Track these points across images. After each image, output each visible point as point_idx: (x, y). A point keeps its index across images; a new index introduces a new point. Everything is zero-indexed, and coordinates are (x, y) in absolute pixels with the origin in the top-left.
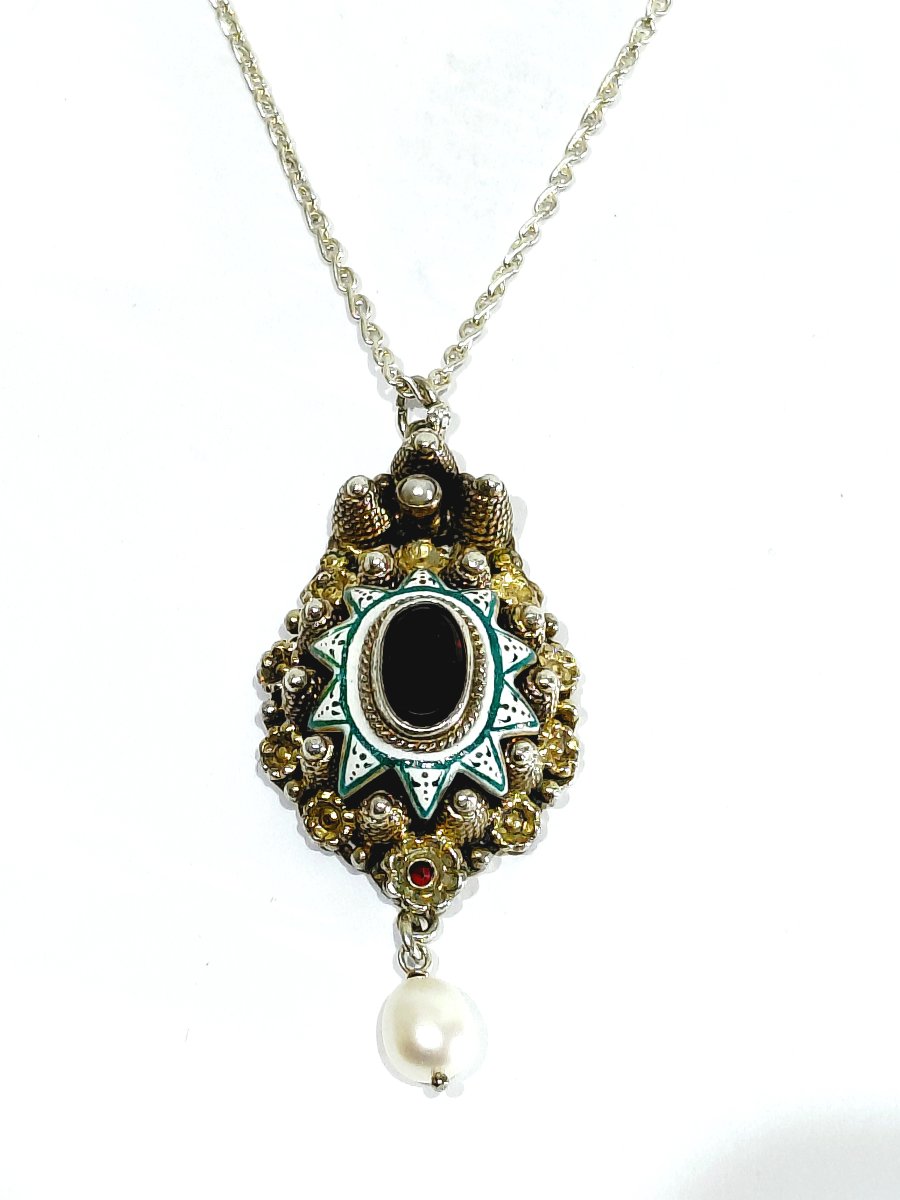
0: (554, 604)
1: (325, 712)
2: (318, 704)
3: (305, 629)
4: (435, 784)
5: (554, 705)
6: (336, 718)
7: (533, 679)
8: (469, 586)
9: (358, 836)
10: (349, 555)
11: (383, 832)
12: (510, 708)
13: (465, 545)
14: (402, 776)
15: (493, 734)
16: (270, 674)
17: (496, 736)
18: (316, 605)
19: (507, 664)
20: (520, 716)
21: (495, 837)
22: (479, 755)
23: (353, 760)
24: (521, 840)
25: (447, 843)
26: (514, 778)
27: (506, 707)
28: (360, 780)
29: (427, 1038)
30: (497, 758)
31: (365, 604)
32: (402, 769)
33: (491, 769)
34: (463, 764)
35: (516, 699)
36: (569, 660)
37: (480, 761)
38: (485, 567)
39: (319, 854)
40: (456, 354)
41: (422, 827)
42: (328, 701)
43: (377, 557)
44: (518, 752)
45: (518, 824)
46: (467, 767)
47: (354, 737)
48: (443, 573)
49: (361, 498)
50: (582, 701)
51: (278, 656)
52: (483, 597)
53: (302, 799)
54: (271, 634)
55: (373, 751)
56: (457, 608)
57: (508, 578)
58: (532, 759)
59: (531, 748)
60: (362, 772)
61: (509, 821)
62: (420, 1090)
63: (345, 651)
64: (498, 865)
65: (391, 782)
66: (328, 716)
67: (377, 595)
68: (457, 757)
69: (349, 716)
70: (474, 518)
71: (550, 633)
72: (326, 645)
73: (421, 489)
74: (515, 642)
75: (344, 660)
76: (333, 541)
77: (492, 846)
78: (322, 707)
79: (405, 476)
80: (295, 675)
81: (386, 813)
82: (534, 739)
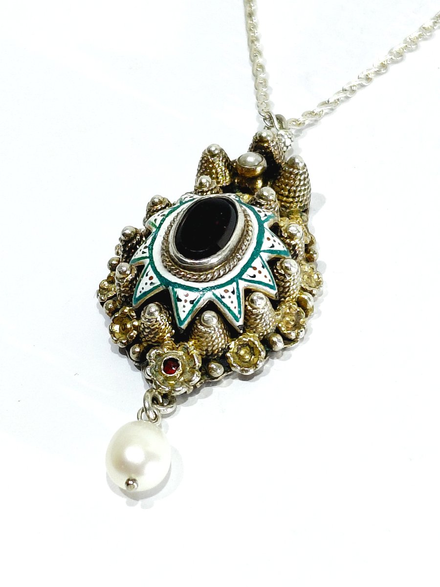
1: (139, 253)
4: (192, 302)
6: (144, 255)
7: (282, 263)
8: (259, 205)
11: (153, 332)
12: (257, 271)
14: (172, 294)
15: (240, 281)
17: (243, 285)
19: (266, 248)
20: (263, 278)
21: (228, 358)
22: (226, 291)
23: (145, 279)
25: (195, 353)
26: (249, 318)
27: (255, 268)
28: (146, 293)
30: (238, 297)
32: (173, 289)
33: (232, 302)
34: (214, 294)
35: (263, 267)
37: (226, 295)
42: (142, 247)
44: (255, 298)
45: (247, 357)
46: (217, 297)
47: (150, 266)
52: (264, 212)
53: (112, 313)
55: (159, 276)
56: (243, 209)
59: (264, 298)
60: (148, 288)
61: (242, 352)
63: (163, 220)
66: (140, 255)
68: (211, 289)
69: (151, 254)
71: (310, 258)
72: (154, 217)
74: (276, 239)
75: (160, 224)
78: (139, 249)
81: (157, 318)
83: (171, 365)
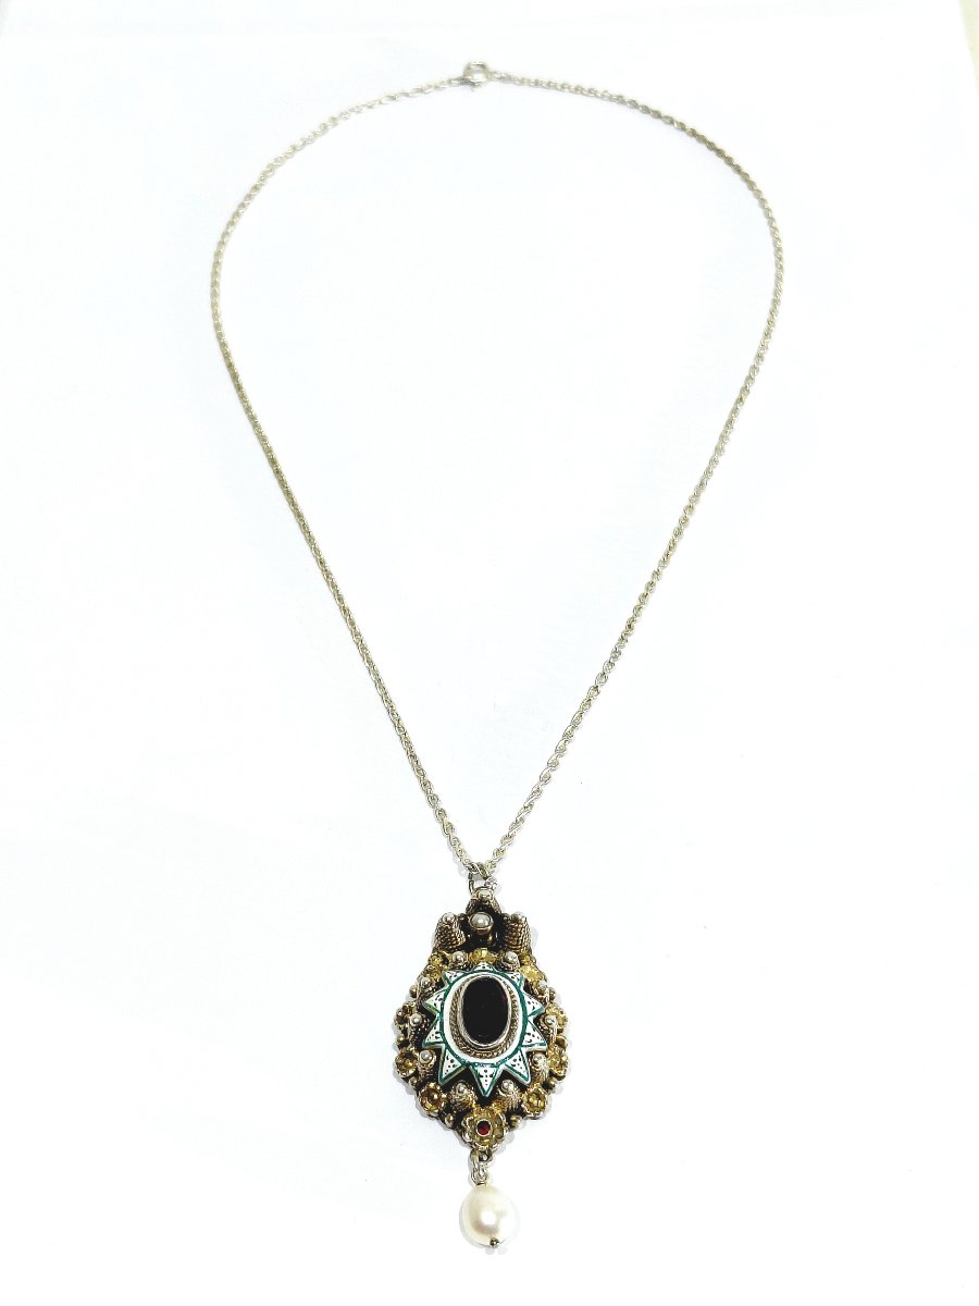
0: (554, 982)
1: (431, 1037)
2: (428, 1033)
3: (421, 995)
4: (491, 1076)
5: (554, 1036)
6: (438, 1040)
7: (544, 1020)
8: (508, 970)
9: (449, 1109)
10: (444, 956)
11: (463, 1104)
12: (531, 1035)
13: (505, 951)
14: (473, 1072)
15: (522, 1049)
16: (401, 1020)
17: (524, 1050)
18: (427, 980)
19: (529, 1011)
20: (535, 1039)
21: (523, 1109)
22: (515, 1060)
23: (447, 1063)
24: (537, 1112)
25: (498, 1112)
26: (534, 1074)
27: (529, 1034)
28: (451, 1075)
29: (487, 1219)
30: (524, 1062)
31: (453, 979)
32: (473, 1068)
33: (521, 1068)
34: (506, 1065)
35: (534, 1031)
36: (562, 1013)
37: (515, 1064)
38: (516, 960)
39: (427, 1120)
40: (499, 852)
41: (484, 1102)
42: (433, 1031)
43: (460, 955)
45: (536, 1102)
46: (509, 1067)
47: (447, 1051)
48: (494, 964)
49: (451, 924)
50: (570, 1035)
51: (406, 1010)
52: (516, 976)
53: (418, 1088)
54: (401, 998)
55: (458, 1058)
56: (502, 980)
57: (528, 969)
58: (543, 1064)
59: (542, 1058)
60: (452, 1070)
61: (531, 1099)
62: (484, 1249)
63: (442, 1004)
64: (525, 1124)
65: (467, 1076)
66: (433, 1040)
67: (459, 975)
68: (503, 1061)
69: (444, 1039)
70: (511, 936)
71: (552, 998)
72: (431, 1001)
73: (482, 920)
74: (533, 1000)
75: (442, 1009)
76: (435, 950)
77: (522, 1114)
78: (430, 1034)
79: (476, 912)
80: (416, 1018)
81: (464, 1093)
82: (544, 1053)
83: (483, 1127)
